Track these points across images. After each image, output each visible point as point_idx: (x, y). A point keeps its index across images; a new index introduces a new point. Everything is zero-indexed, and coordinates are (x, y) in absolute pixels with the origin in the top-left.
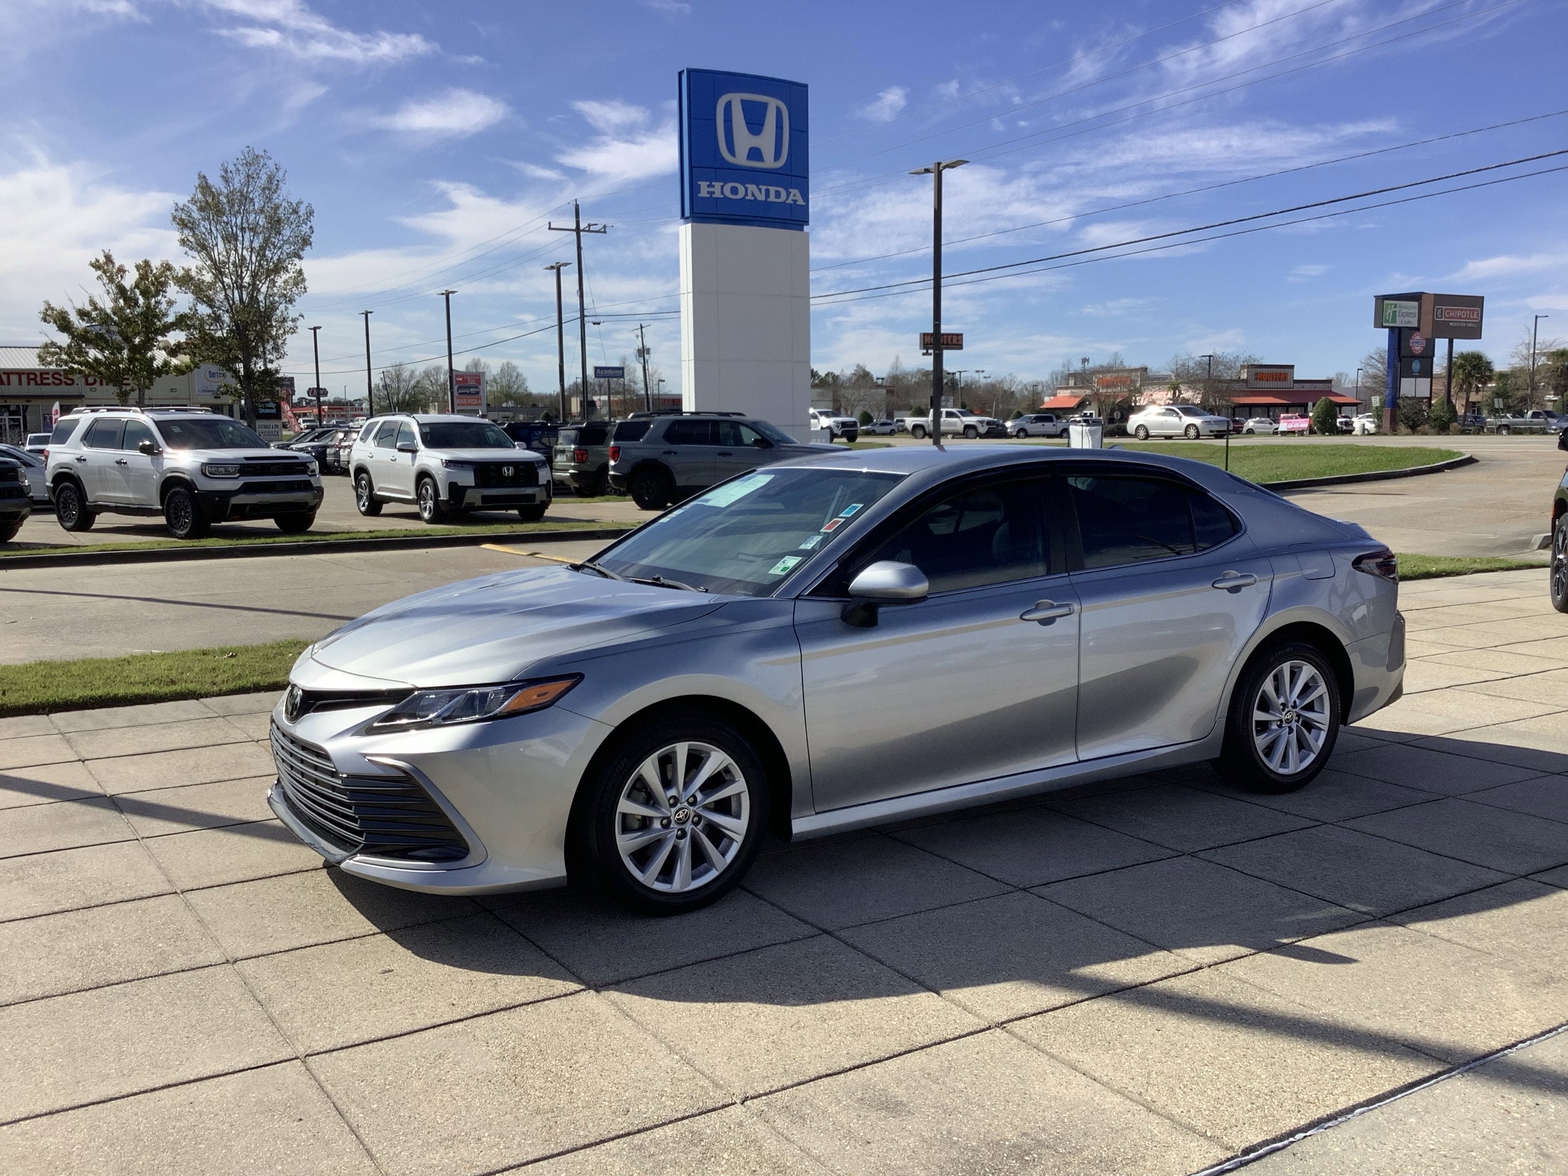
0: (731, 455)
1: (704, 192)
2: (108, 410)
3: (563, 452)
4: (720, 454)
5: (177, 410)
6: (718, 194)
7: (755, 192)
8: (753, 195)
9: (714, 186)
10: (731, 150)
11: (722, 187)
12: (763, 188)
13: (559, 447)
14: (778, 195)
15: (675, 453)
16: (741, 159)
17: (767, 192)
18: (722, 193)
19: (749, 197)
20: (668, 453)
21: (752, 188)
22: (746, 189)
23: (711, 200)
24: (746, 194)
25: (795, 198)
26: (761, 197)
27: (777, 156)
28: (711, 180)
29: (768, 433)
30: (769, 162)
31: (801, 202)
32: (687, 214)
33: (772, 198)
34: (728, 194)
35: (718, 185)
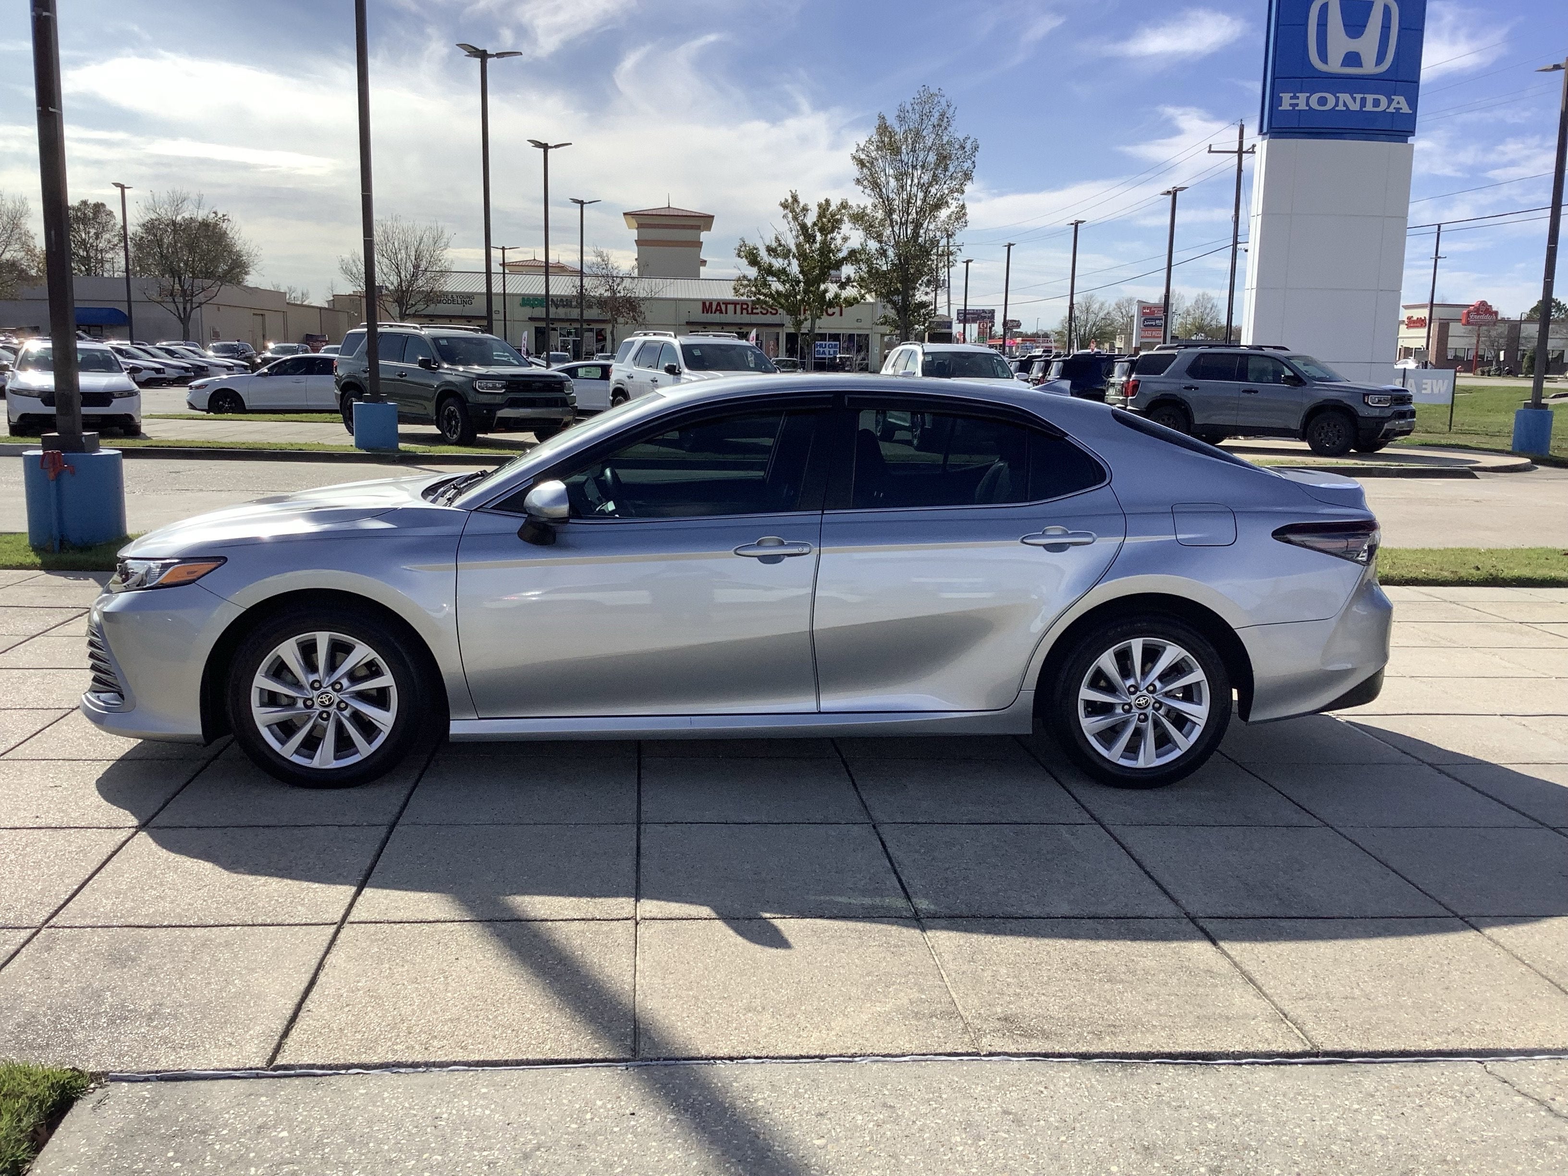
0: (1256, 392)
1: (1286, 106)
2: (655, 334)
3: (1113, 385)
4: (1244, 391)
5: (714, 336)
6: (1302, 106)
7: (1349, 101)
8: (1345, 104)
9: (1298, 98)
10: (1323, 55)
11: (1308, 98)
12: (1358, 96)
13: (1112, 380)
14: (1377, 103)
15: (1197, 388)
16: (1335, 65)
17: (1363, 101)
18: (1308, 104)
19: (1341, 107)
20: (1189, 388)
21: (1344, 97)
22: (1337, 99)
23: (1295, 112)
24: (1337, 105)
25: (1398, 106)
26: (1355, 107)
27: (1381, 58)
28: (1295, 91)
29: (1303, 368)
30: (1369, 67)
31: (1406, 109)
32: (1265, 130)
33: (1369, 107)
34: (1314, 104)
35: (1303, 96)
